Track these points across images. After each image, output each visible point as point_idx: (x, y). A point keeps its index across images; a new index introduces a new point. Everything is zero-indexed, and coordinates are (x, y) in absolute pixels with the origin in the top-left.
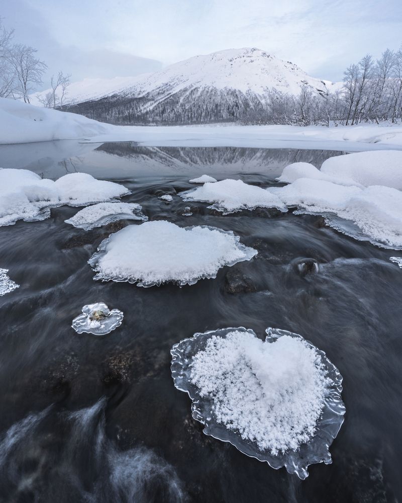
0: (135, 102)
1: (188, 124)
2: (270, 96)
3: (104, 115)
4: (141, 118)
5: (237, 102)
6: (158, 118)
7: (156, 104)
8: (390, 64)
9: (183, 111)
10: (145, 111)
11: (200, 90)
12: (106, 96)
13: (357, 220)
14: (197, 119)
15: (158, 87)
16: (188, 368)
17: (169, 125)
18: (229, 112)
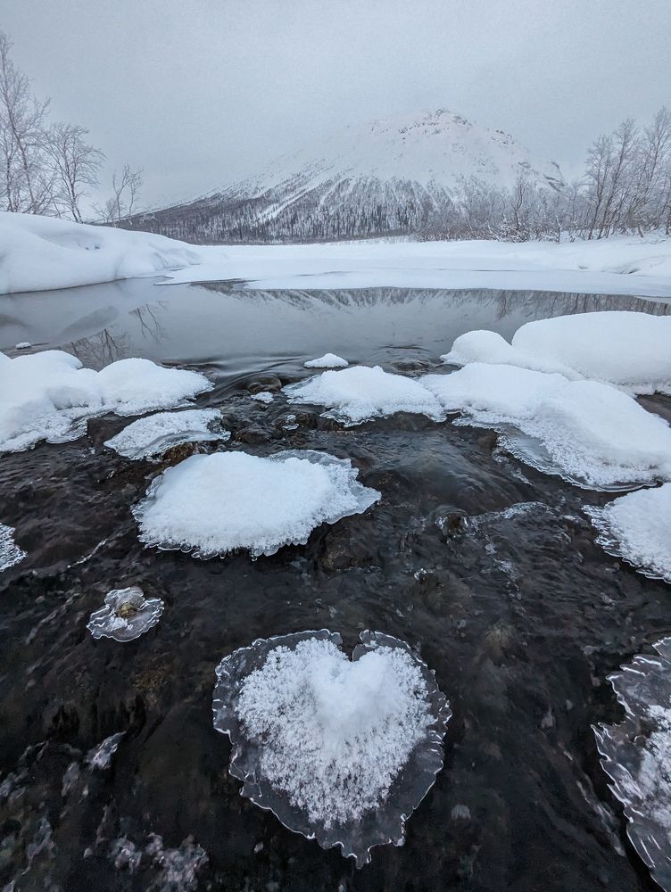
0: (249, 205)
1: (332, 240)
2: (466, 189)
3: (200, 228)
4: (258, 233)
5: (413, 201)
6: (285, 231)
7: (282, 208)
8: (666, 134)
9: (326, 218)
10: (265, 220)
11: (353, 183)
12: (203, 198)
13: (547, 438)
14: (348, 231)
15: (285, 180)
16: (237, 694)
17: (304, 242)
18: (400, 219)
